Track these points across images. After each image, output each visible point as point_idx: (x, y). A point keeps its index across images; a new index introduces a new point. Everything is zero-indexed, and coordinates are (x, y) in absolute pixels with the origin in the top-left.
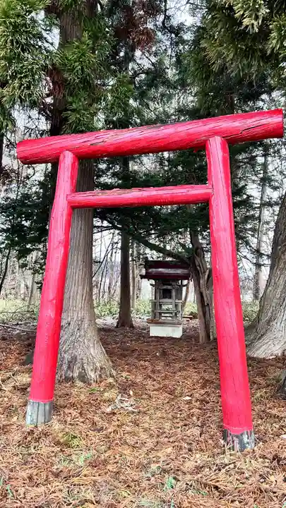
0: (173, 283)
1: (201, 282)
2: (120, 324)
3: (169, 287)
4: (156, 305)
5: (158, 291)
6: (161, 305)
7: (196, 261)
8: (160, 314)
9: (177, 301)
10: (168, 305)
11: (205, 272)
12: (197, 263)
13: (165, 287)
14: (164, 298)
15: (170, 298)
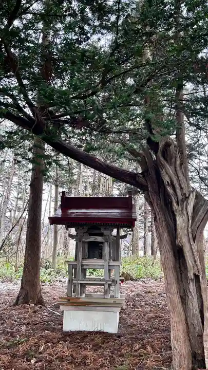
0: (106, 232)
1: (180, 221)
2: (21, 300)
3: (99, 239)
4: (76, 271)
5: (81, 245)
6: (84, 271)
7: (163, 173)
8: (83, 286)
9: (112, 263)
10: (97, 270)
11: (186, 198)
12: (166, 179)
13: (92, 239)
14: (89, 258)
15: (101, 256)
